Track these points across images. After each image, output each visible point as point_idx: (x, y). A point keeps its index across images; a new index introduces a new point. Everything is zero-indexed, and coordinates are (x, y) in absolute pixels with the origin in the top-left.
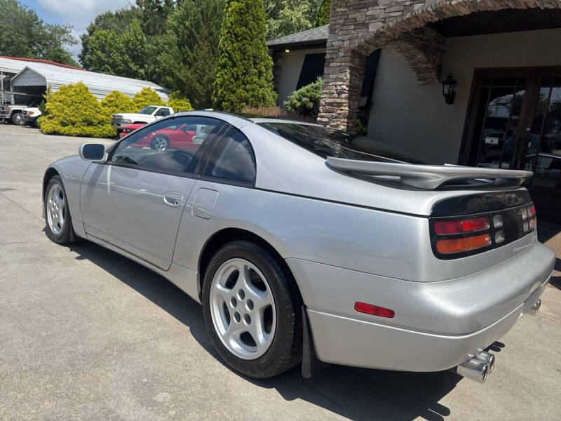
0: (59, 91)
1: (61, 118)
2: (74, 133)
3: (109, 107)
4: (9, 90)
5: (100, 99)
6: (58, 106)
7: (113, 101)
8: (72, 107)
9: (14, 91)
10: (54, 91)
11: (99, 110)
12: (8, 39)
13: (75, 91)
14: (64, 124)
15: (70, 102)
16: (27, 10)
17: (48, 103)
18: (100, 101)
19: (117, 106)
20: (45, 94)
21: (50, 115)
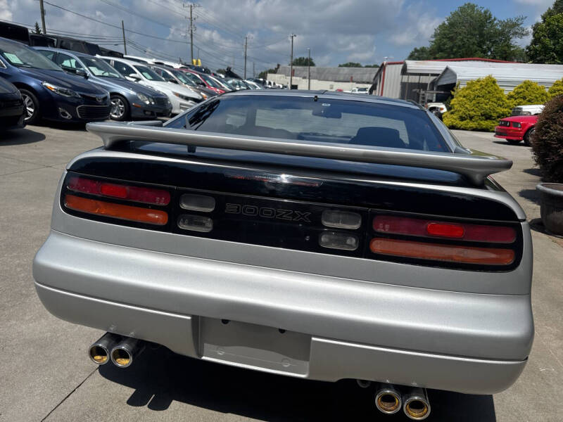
0: (466, 86)
1: (461, 113)
2: (470, 127)
3: (516, 99)
4: (433, 89)
5: (508, 91)
6: (461, 101)
7: (521, 93)
8: (474, 102)
9: (437, 90)
10: (462, 87)
11: (501, 103)
12: (460, 43)
13: (481, 85)
14: (462, 119)
15: (472, 97)
16: (483, 11)
17: (454, 99)
18: (506, 93)
19: (524, 98)
20: (454, 91)
21: (452, 111)
